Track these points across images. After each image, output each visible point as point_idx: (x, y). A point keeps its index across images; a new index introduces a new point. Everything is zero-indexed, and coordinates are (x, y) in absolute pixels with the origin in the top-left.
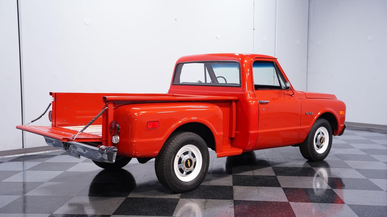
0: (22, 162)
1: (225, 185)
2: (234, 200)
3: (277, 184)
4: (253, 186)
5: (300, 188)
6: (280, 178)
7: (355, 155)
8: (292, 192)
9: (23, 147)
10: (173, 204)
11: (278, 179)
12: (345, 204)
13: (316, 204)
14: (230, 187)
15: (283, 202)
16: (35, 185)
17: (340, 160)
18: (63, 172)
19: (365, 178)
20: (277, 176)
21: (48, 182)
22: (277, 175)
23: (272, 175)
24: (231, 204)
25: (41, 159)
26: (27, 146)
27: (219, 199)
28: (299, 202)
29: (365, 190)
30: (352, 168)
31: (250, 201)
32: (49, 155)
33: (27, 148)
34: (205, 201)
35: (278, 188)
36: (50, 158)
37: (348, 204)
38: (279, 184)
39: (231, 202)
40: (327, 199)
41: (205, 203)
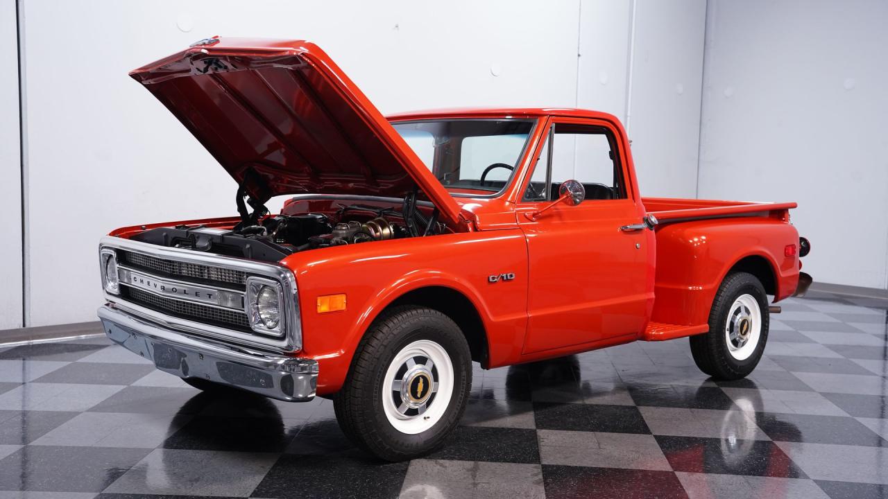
0: (22, 361)
1: (516, 427)
2: (544, 467)
3: (641, 428)
4: (585, 431)
5: (696, 438)
6: (647, 412)
7: (815, 358)
8: (678, 447)
9: (24, 325)
11: (643, 415)
12: (809, 478)
13: (740, 477)
14: (530, 432)
15: (661, 473)
16: (56, 419)
17: (784, 370)
18: (122, 387)
19: (848, 416)
20: (639, 407)
21: (88, 411)
22: (639, 405)
23: (627, 405)
24: (536, 475)
25: (68, 354)
26: (32, 323)
27: (505, 461)
28: (697, 472)
29: (850, 444)
30: (814, 391)
31: (581, 468)
32: (86, 345)
33: (33, 325)
34: (472, 466)
35: (645, 435)
36: (90, 352)
37: (815, 478)
38: (646, 426)
39: (535, 470)
40: (763, 465)
41: (474, 471)
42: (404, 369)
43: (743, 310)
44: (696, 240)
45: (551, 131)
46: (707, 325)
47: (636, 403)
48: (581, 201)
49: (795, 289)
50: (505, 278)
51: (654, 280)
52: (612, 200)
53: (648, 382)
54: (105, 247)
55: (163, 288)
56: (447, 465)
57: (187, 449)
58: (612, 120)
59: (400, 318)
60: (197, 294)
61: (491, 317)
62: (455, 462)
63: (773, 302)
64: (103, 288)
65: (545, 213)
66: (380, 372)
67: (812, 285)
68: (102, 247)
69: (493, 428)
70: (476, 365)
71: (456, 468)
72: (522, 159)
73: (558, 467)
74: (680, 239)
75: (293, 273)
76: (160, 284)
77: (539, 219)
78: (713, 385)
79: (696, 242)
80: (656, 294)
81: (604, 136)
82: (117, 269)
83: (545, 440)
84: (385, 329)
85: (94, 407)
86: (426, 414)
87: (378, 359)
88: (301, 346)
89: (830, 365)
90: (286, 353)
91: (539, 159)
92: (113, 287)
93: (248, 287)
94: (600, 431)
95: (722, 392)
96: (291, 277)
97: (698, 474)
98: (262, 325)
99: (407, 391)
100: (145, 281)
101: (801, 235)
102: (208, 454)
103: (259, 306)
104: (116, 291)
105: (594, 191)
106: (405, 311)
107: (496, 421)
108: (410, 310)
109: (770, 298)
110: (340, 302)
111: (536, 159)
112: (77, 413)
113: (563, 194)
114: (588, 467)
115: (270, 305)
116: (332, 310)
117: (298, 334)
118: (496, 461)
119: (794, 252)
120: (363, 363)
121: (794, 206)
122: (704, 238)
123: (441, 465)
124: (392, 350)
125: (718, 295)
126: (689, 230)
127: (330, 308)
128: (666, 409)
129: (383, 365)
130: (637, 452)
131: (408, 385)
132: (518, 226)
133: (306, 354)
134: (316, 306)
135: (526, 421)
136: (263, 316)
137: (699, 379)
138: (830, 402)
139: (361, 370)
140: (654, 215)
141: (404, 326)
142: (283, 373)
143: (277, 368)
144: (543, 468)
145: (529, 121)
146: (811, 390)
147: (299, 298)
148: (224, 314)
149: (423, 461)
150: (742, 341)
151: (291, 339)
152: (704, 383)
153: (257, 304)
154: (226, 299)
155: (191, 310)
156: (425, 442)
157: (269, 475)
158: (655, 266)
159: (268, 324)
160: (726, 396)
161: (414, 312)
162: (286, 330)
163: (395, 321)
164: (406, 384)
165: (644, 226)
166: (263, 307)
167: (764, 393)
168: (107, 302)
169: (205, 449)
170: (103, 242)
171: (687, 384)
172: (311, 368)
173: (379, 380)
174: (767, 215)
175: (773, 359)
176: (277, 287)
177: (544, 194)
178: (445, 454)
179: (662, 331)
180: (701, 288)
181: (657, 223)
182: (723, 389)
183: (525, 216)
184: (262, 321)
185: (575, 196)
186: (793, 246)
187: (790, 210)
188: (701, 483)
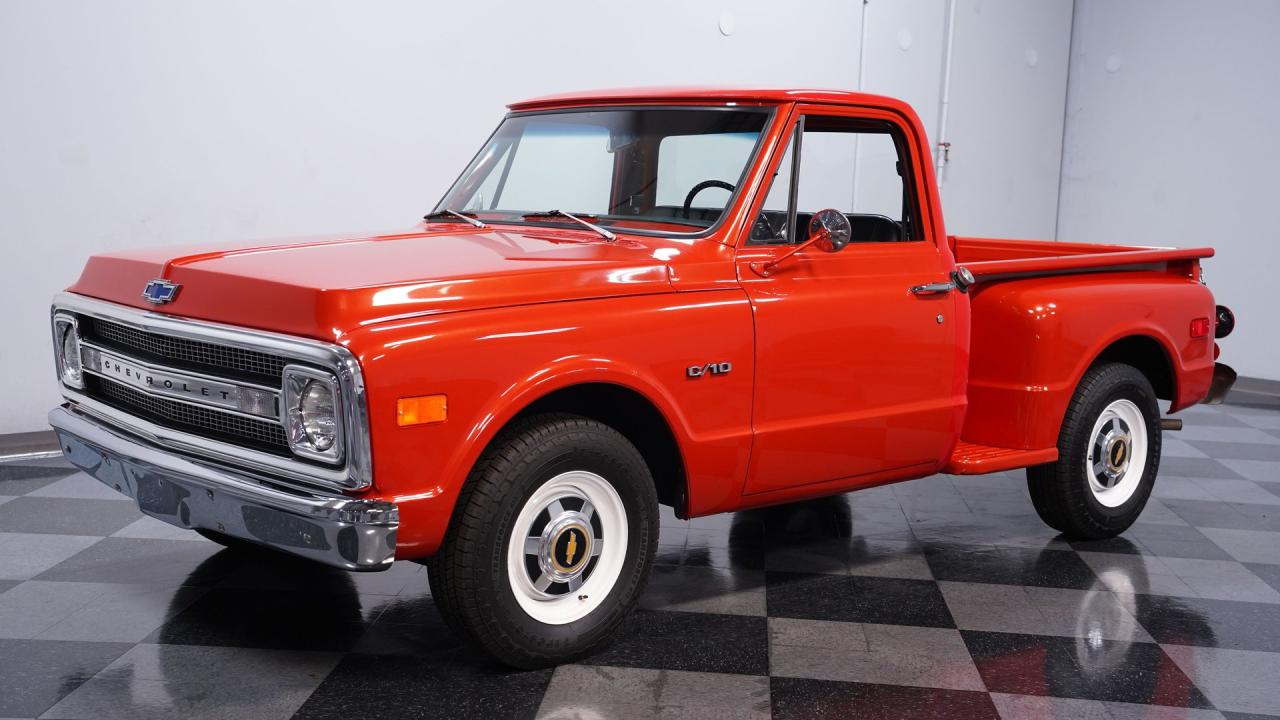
1: (735, 612)
2: (775, 681)
3: (937, 616)
4: (846, 621)
5: (1029, 636)
6: (951, 591)
7: (1241, 504)
8: (998, 650)
10: (532, 685)
11: (945, 596)
12: (1214, 708)
13: (1098, 705)
14: (757, 622)
15: (966, 694)
17: (1186, 524)
18: (96, 539)
20: (939, 582)
21: (33, 579)
22: (940, 579)
23: (920, 578)
24: (760, 694)
25: (14, 483)
27: (712, 670)
28: (1027, 693)
30: (1234, 560)
31: (835, 684)
32: (45, 469)
34: (656, 677)
35: (945, 630)
36: (49, 479)
37: (1225, 709)
38: (948, 614)
39: (760, 685)
40: (1139, 684)
41: (658, 687)
42: (544, 518)
43: (1116, 424)
44: (1039, 309)
45: (797, 129)
46: (1056, 449)
47: (935, 577)
48: (844, 244)
49: (1208, 390)
50: (715, 371)
51: (966, 376)
52: (898, 244)
53: (957, 541)
54: (61, 311)
55: (150, 381)
56: (615, 675)
57: (190, 644)
58: (900, 109)
59: (536, 435)
60: (203, 392)
61: (690, 432)
62: (630, 671)
63: (1168, 413)
64: (59, 378)
65: (785, 264)
66: (503, 525)
67: (1237, 382)
68: (55, 311)
69: (696, 614)
70: (666, 512)
71: (630, 680)
72: (749, 172)
73: (798, 681)
74: (1013, 307)
75: (358, 359)
76: (145, 374)
77: (775, 273)
78: (1065, 547)
79: (1040, 313)
80: (969, 398)
81: (888, 137)
82: (79, 347)
83: (779, 635)
84: (512, 455)
85: (44, 573)
86: (582, 591)
87: (500, 503)
88: (370, 479)
89: (1264, 516)
90: (347, 491)
91: (776, 174)
92: (72, 375)
93: (284, 381)
94: (872, 622)
95: (1080, 559)
96: (354, 365)
97: (1028, 697)
98: (308, 444)
99: (549, 555)
100: (123, 367)
101: (1218, 302)
102: (224, 653)
103: (303, 413)
104: (78, 383)
105: (867, 228)
106: (545, 423)
107: (704, 602)
108: (553, 421)
109: (1164, 405)
110: (437, 408)
111: (771, 174)
112: (14, 583)
113: (815, 232)
114: (846, 682)
115: (320, 412)
116: (423, 421)
117: (365, 459)
118: (696, 670)
119: (1205, 330)
120: (475, 511)
121: (1209, 254)
122: (1053, 306)
123: (606, 676)
124: (523, 488)
125: (1074, 401)
126: (1027, 294)
127: (419, 417)
128: (983, 586)
129: (508, 514)
130: (929, 658)
131: (551, 543)
132: (739, 284)
133: (379, 493)
134: (396, 414)
135: (751, 603)
136: (309, 430)
137: (1041, 538)
138: (1260, 580)
139: (471, 522)
140: (966, 267)
141: (543, 449)
142: (342, 524)
143: (331, 516)
144: (771, 683)
145: (761, 111)
146: (1229, 558)
147: (365, 401)
148: (249, 424)
149: (578, 669)
150: (1115, 476)
151: (353, 468)
152: (1048, 545)
153: (301, 410)
154: (250, 400)
155: (197, 418)
156: (580, 636)
157: (322, 689)
158: (968, 351)
159: (317, 443)
160: (1085, 565)
161: (561, 426)
162: (345, 453)
163: (529, 440)
164: (548, 541)
165: (949, 286)
166: (310, 415)
167: (1149, 561)
168: (65, 402)
169: (221, 645)
170: (56, 302)
171: (1023, 546)
172: (387, 518)
173: (502, 537)
174: (1163, 268)
175: (1169, 505)
176: (331, 381)
177: (784, 232)
178: (613, 657)
179: (980, 458)
180: (1046, 389)
181: (973, 281)
182: (1083, 555)
183: (751, 268)
184: (309, 438)
185: (836, 237)
186: (1205, 321)
187: (1202, 261)
188: (1031, 712)
